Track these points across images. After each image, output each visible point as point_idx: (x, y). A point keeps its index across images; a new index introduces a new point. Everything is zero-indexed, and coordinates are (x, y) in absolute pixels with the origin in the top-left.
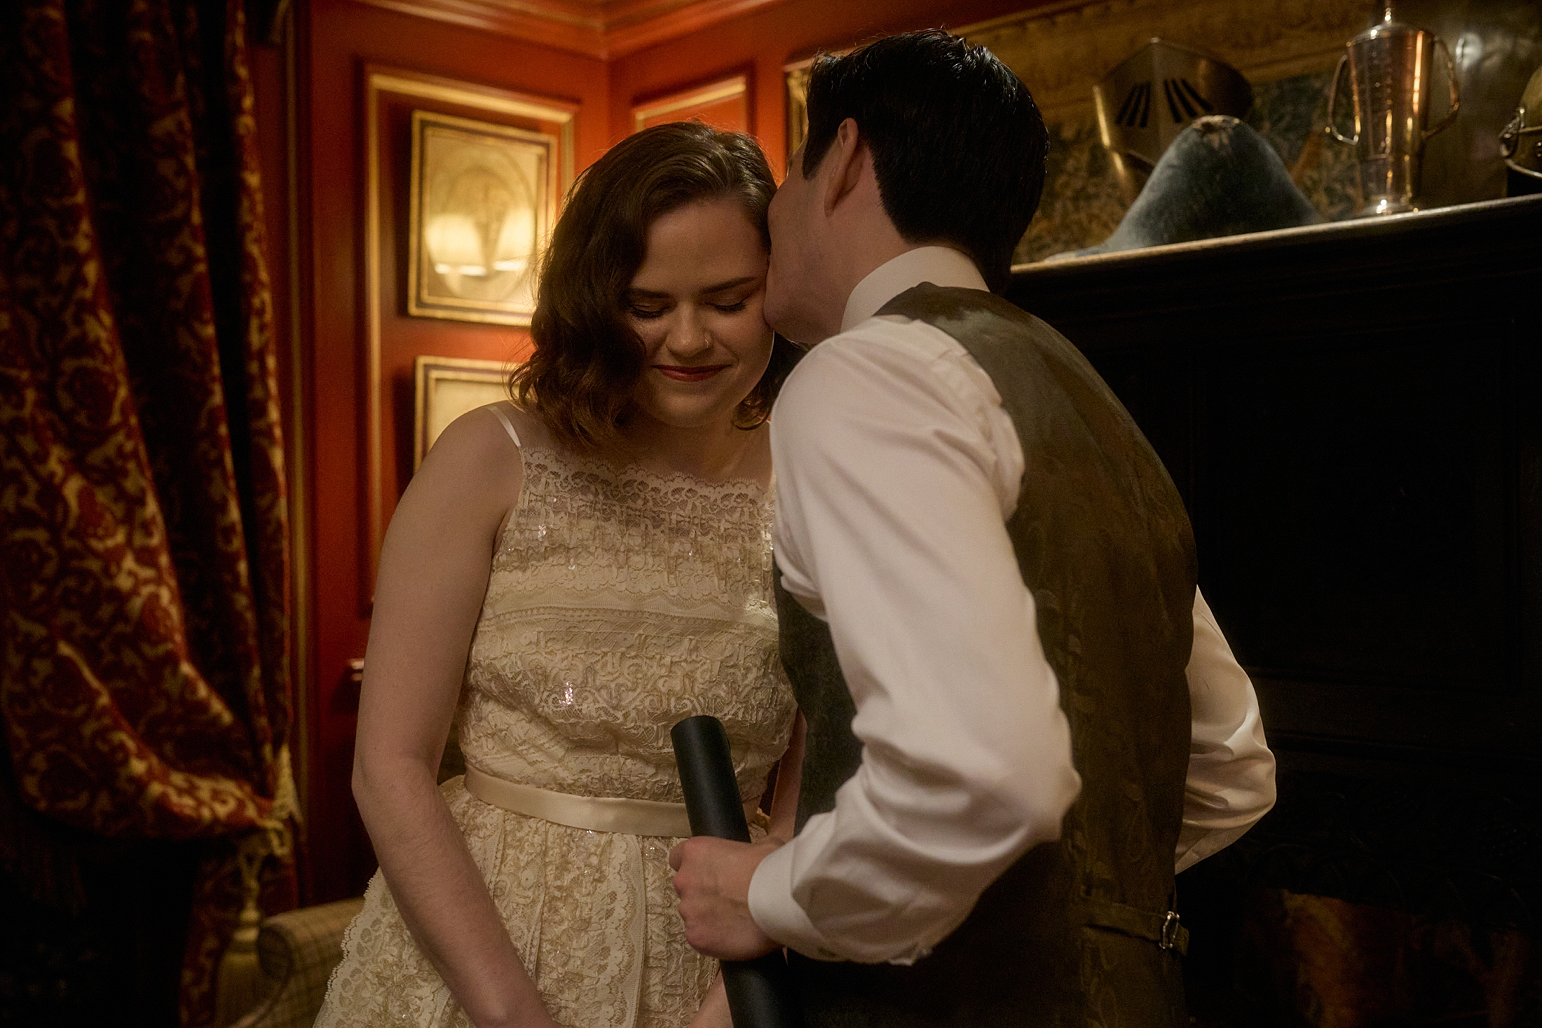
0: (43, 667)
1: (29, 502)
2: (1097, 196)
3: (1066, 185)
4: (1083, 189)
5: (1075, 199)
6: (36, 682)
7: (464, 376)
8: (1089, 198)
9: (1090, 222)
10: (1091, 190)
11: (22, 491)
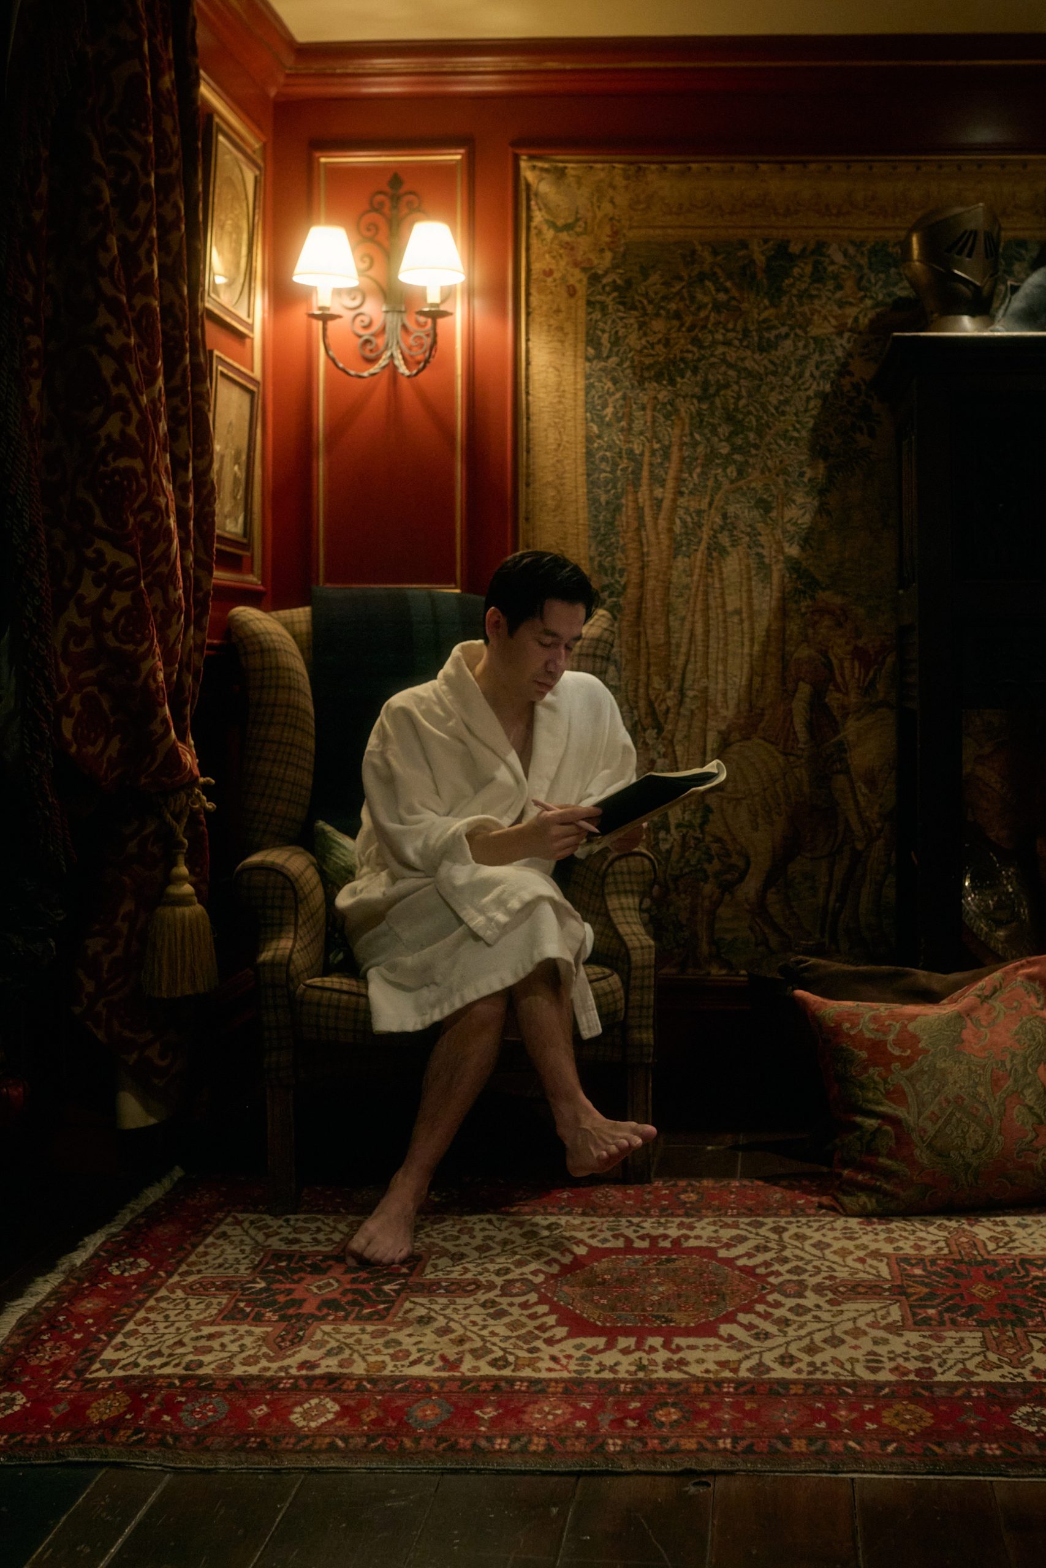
0: (122, 599)
1: (132, 430)
2: (818, 297)
3: (792, 285)
4: (806, 290)
5: (800, 297)
6: (108, 616)
7: (231, 374)
8: (811, 297)
9: (812, 314)
10: (814, 292)
11: (126, 420)
